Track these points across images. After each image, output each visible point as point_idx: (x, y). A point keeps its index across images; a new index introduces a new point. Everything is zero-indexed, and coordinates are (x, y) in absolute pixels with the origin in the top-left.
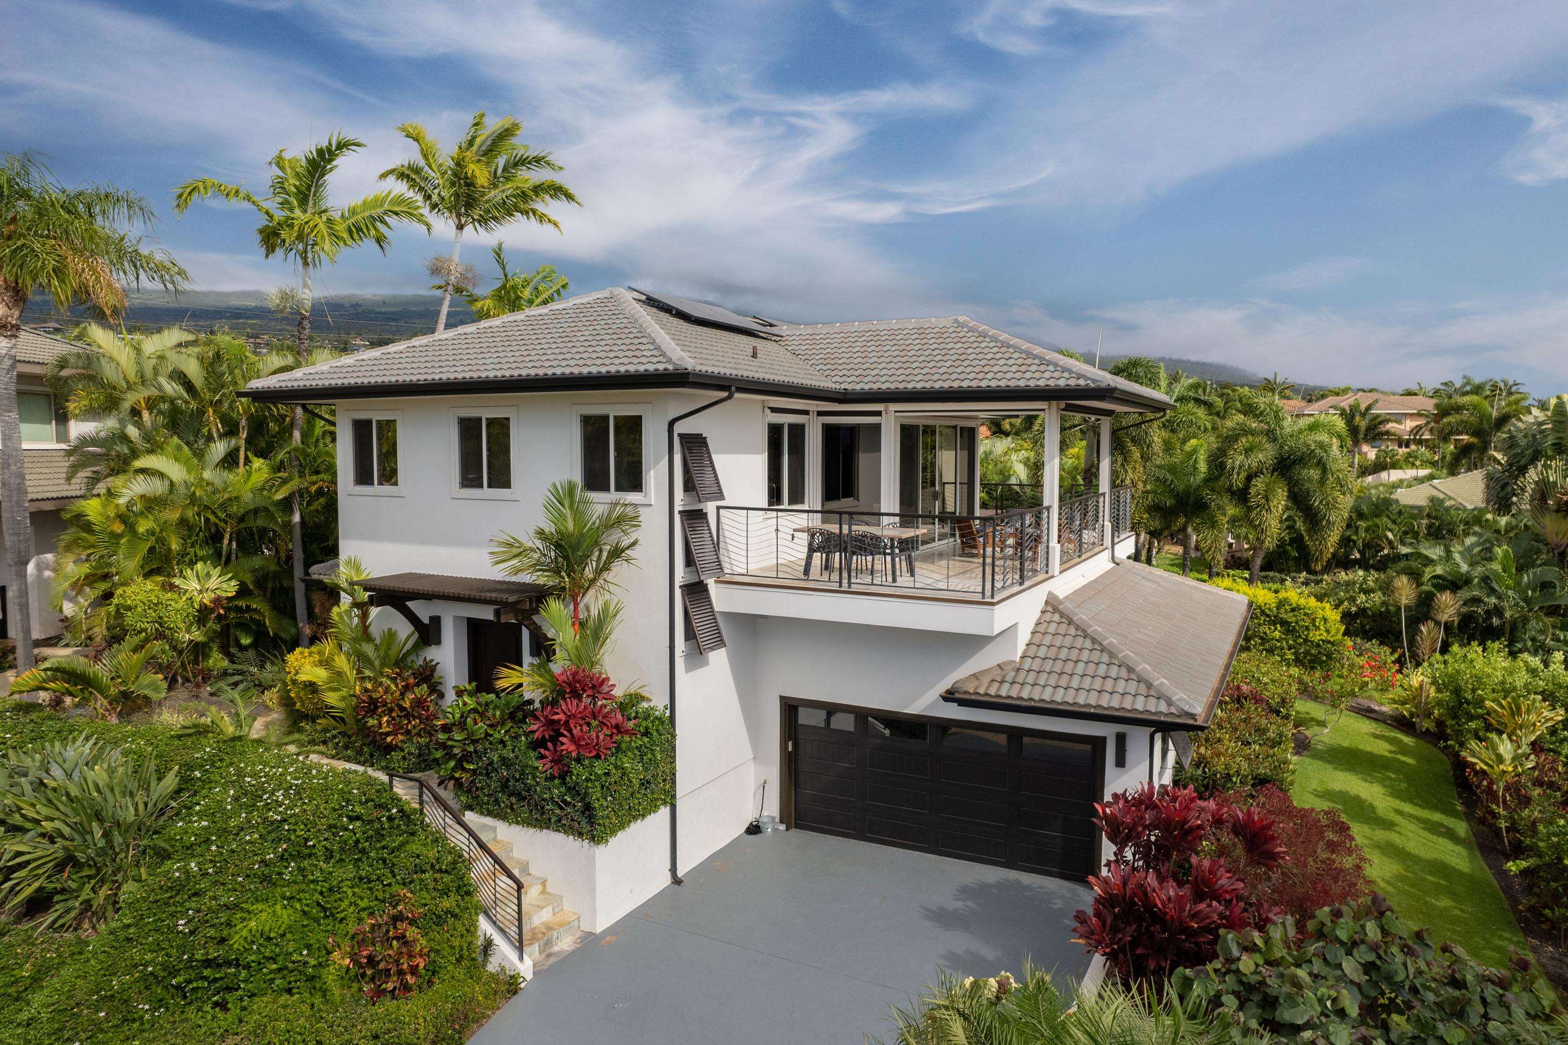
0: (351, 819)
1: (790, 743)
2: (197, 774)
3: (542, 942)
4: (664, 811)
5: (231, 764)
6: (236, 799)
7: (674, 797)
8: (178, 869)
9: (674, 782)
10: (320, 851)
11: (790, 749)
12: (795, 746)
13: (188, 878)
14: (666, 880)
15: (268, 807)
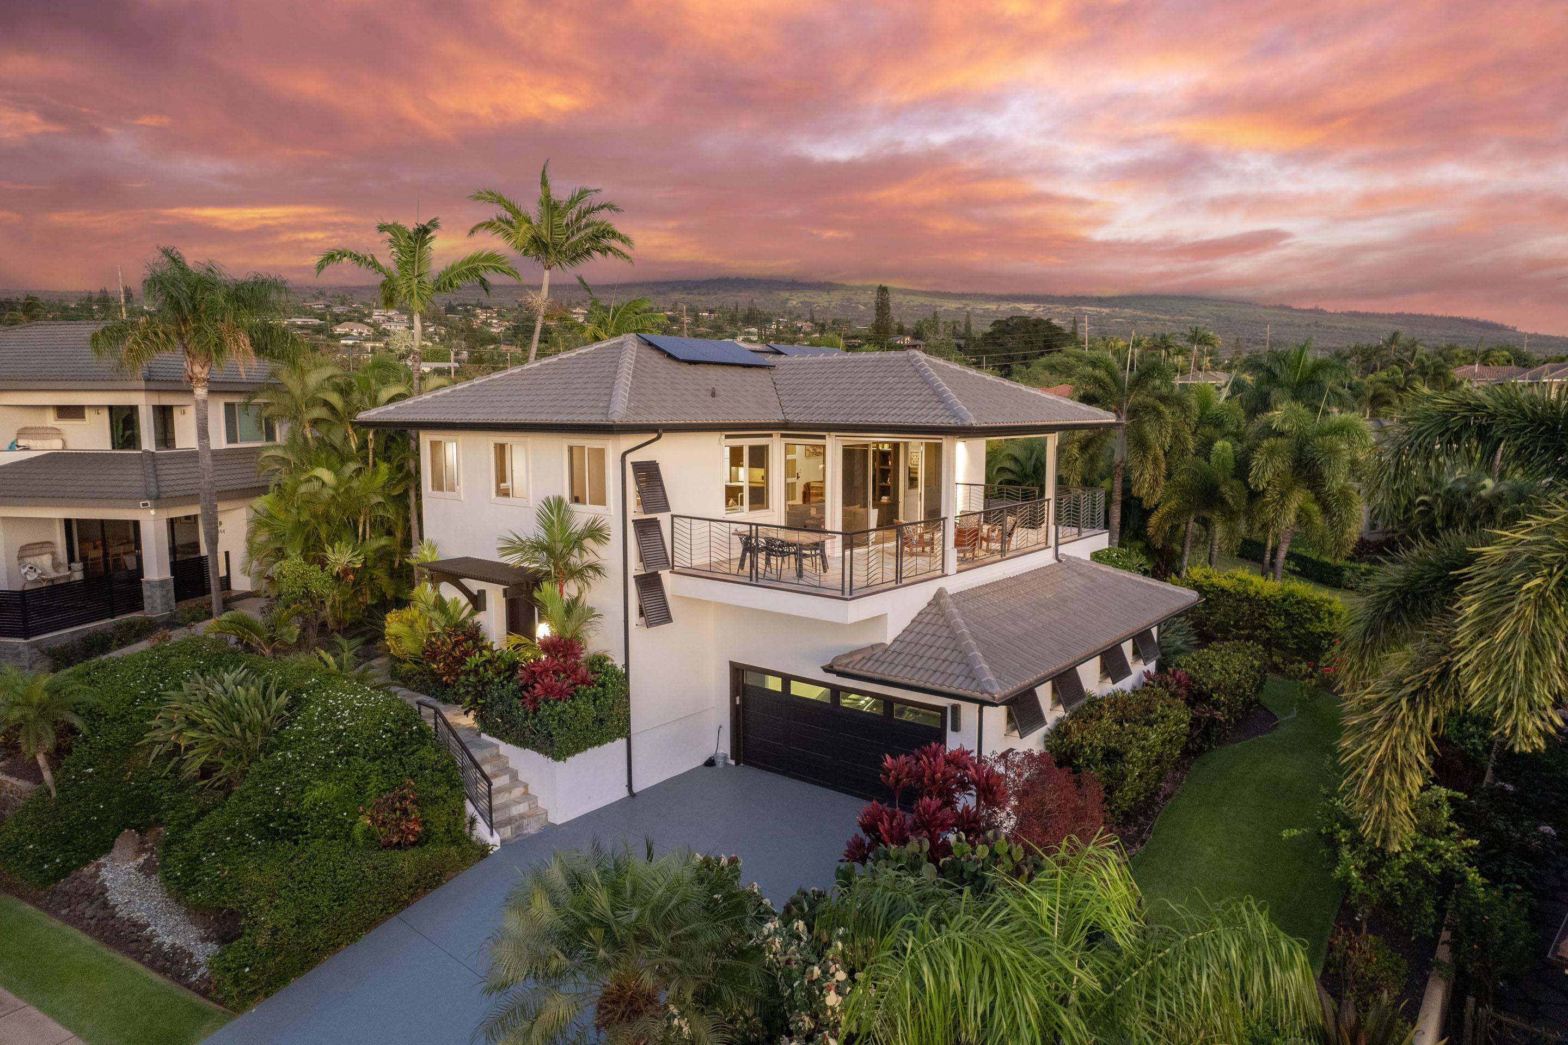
0: (386, 732)
1: (738, 698)
2: (305, 695)
3: (513, 826)
4: (622, 742)
5: (324, 691)
6: (321, 714)
7: (629, 732)
8: (280, 756)
9: (628, 721)
10: (361, 752)
11: (738, 703)
12: (743, 700)
13: (285, 762)
14: (624, 793)
15: (338, 721)
